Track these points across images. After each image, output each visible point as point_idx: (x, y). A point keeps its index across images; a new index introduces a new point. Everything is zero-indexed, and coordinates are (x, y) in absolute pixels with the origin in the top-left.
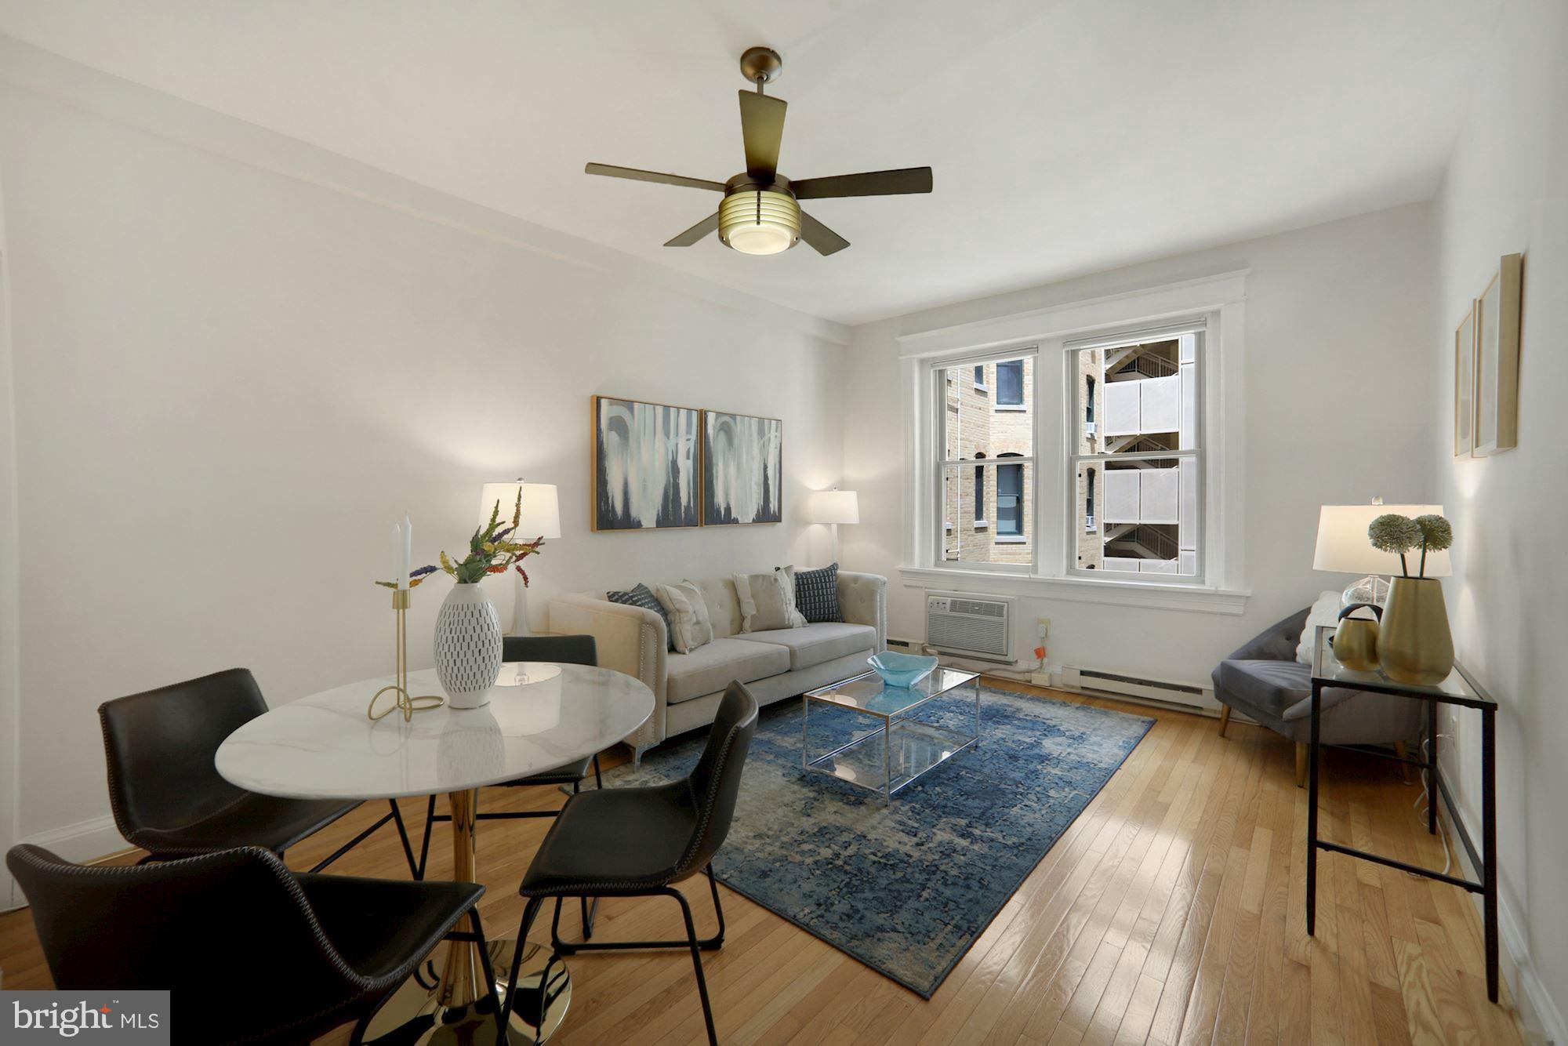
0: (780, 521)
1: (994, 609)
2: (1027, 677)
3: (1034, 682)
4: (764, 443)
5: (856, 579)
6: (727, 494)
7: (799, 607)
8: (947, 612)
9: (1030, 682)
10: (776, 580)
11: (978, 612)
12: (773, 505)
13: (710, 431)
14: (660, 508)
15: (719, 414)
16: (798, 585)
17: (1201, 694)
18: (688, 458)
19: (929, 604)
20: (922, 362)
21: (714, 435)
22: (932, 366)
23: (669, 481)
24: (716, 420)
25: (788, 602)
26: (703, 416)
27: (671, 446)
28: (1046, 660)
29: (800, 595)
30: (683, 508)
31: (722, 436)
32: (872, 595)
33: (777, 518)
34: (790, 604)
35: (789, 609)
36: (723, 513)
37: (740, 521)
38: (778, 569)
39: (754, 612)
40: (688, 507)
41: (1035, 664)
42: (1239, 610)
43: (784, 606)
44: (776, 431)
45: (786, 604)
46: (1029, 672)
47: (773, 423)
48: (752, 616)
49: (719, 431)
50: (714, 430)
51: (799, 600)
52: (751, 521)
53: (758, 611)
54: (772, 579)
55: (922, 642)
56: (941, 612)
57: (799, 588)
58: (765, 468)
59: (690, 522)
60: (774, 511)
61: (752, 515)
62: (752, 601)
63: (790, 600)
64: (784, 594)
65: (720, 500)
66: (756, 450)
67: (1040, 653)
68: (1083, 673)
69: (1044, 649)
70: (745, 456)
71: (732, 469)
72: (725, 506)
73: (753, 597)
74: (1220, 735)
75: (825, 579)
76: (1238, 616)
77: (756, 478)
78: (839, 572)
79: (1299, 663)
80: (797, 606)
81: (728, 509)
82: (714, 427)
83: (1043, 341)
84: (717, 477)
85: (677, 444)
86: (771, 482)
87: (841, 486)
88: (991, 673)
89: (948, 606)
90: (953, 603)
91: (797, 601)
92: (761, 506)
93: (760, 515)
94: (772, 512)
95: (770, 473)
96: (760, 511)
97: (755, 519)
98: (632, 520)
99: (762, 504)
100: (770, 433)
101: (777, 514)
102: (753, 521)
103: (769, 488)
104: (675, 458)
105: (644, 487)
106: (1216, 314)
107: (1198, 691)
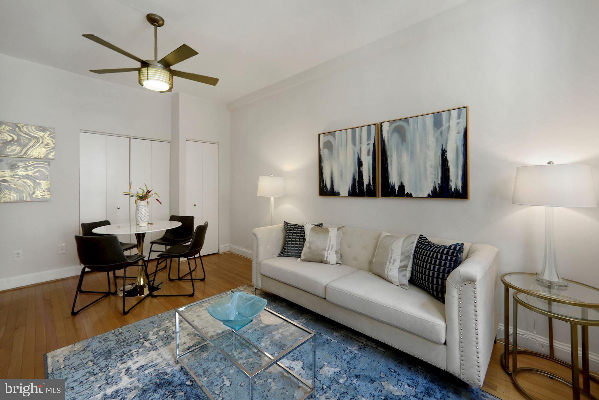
4: (441, 133)
6: (400, 175)
12: (455, 182)
13: (385, 135)
14: (351, 186)
15: (392, 122)
18: (368, 155)
21: (388, 137)
23: (356, 170)
24: (390, 126)
26: (380, 127)
27: (357, 149)
30: (365, 186)
31: (396, 136)
36: (397, 189)
37: (414, 195)
40: (369, 185)
44: (459, 118)
47: (455, 112)
49: (392, 134)
50: (388, 133)
52: (426, 196)
58: (444, 153)
59: (371, 193)
60: (455, 189)
61: (429, 190)
64: (391, 254)
65: (394, 180)
66: (431, 140)
70: (418, 146)
71: (405, 157)
72: (399, 184)
77: (434, 160)
81: (402, 187)
82: (388, 131)
84: (391, 165)
85: (361, 148)
86: (451, 164)
92: (439, 184)
93: (438, 191)
94: (453, 190)
95: (450, 156)
96: (437, 188)
97: (431, 194)
98: (335, 192)
99: (440, 182)
100: (449, 122)
101: (461, 191)
102: (429, 195)
103: (449, 169)
104: (359, 157)
105: (341, 174)
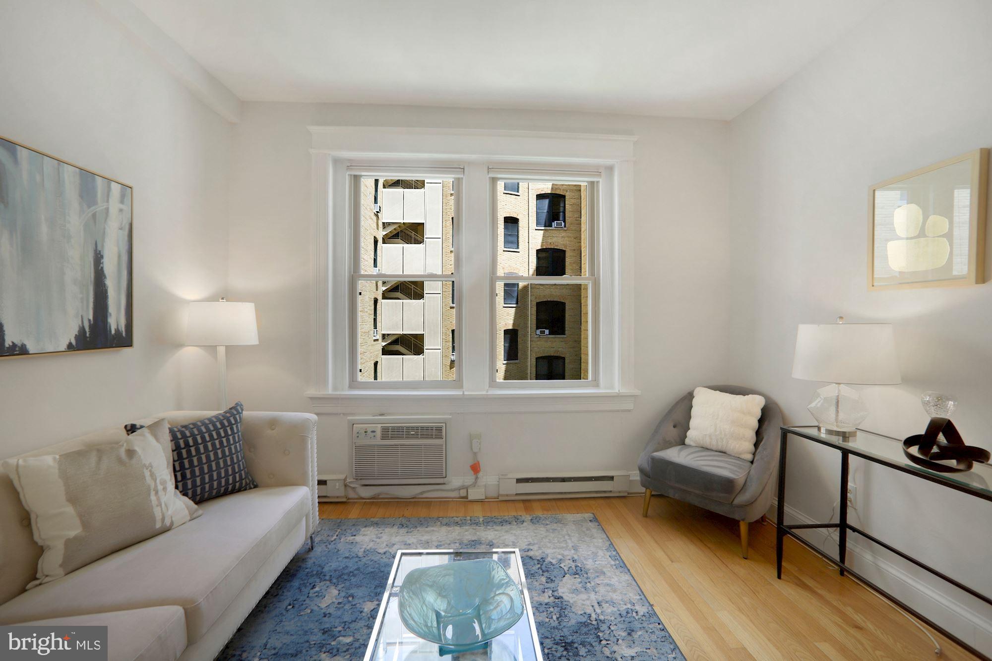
0: (130, 345)
1: (435, 432)
2: (463, 493)
3: (470, 498)
5: (273, 423)
7: (190, 492)
8: (378, 441)
9: (466, 497)
10: (131, 453)
11: (416, 436)
12: (116, 320)
16: (177, 449)
17: (613, 480)
19: (355, 435)
20: (337, 162)
22: (348, 169)
25: (160, 487)
28: (480, 474)
29: (182, 465)
33: (124, 340)
34: (165, 489)
35: (164, 499)
37: (31, 349)
38: (132, 429)
41: (469, 479)
42: (630, 406)
43: (153, 498)
44: (122, 202)
45: (157, 493)
46: (467, 488)
47: (115, 189)
51: (179, 474)
52: (63, 346)
54: (122, 452)
55: (342, 477)
56: (368, 442)
57: (180, 455)
58: (98, 258)
60: (117, 330)
61: (69, 335)
63: (163, 483)
64: (152, 475)
66: (75, 222)
67: (475, 469)
68: (519, 481)
69: (478, 463)
74: (644, 517)
75: (226, 432)
76: (629, 411)
78: (245, 414)
79: (689, 446)
80: (177, 487)
81: (0, 328)
83: (470, 163)
86: (110, 283)
87: (225, 295)
88: (420, 496)
89: (379, 433)
90: (385, 430)
91: (176, 476)
92: (89, 320)
93: (88, 335)
94: (113, 332)
95: (110, 266)
96: (87, 329)
97: (74, 342)
99: (91, 317)
100: (108, 201)
101: (124, 334)
102: (70, 347)
103: (106, 292)
106: (610, 169)
107: (611, 478)
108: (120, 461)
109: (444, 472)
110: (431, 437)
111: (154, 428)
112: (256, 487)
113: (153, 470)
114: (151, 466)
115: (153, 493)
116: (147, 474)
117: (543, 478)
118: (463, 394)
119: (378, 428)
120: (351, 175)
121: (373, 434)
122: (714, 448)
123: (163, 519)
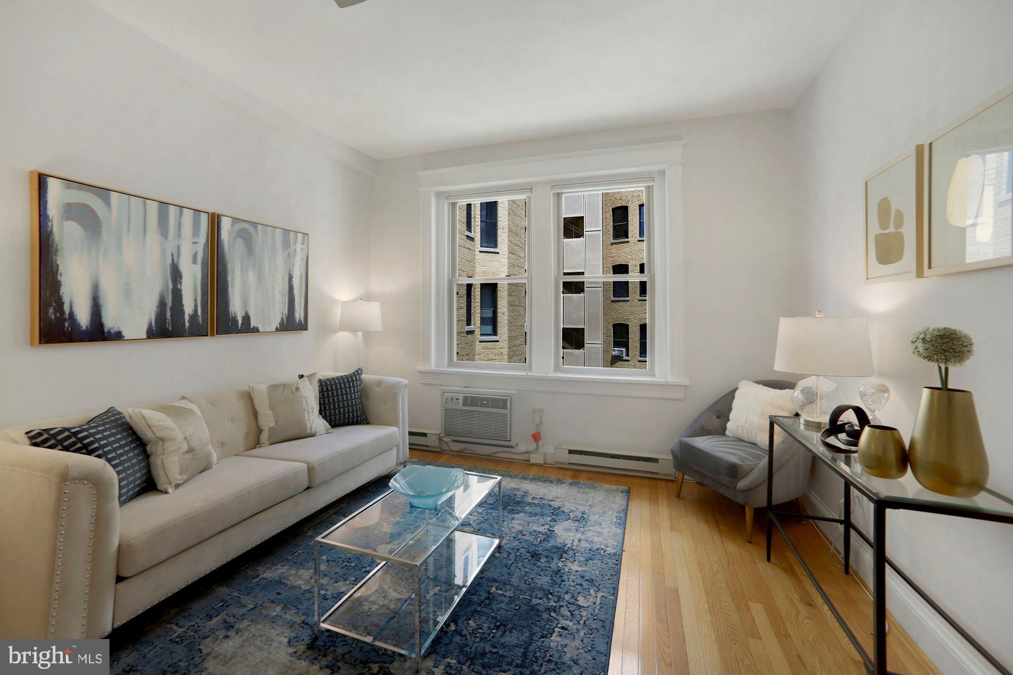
0: (306, 329)
1: (501, 403)
2: (526, 457)
3: (532, 461)
4: (289, 254)
5: (379, 383)
6: (245, 302)
7: (323, 413)
8: (460, 406)
9: (528, 461)
10: (297, 389)
11: (487, 406)
12: (299, 314)
13: (225, 235)
14: (153, 317)
15: (236, 220)
16: (321, 392)
17: (658, 463)
18: (194, 261)
19: (444, 401)
20: (439, 195)
21: (229, 241)
22: (447, 198)
23: (167, 286)
24: (232, 226)
25: (310, 410)
26: (215, 221)
27: (170, 246)
28: (540, 443)
29: (324, 401)
30: (187, 317)
31: (239, 242)
32: (395, 397)
33: (303, 326)
34: (313, 412)
35: (311, 418)
36: (240, 322)
37: (261, 330)
38: (301, 377)
39: (272, 424)
40: (194, 316)
41: (532, 446)
42: (680, 395)
43: (306, 415)
44: (303, 244)
45: (308, 413)
46: (528, 452)
47: (300, 236)
48: (270, 429)
49: (235, 238)
50: (229, 236)
51: (322, 406)
52: (274, 329)
53: (276, 422)
54: (294, 387)
55: (438, 432)
56: (455, 407)
57: (323, 395)
58: (291, 278)
59: (198, 330)
60: (299, 320)
61: (276, 323)
62: (270, 412)
63: (312, 408)
64: (306, 402)
65: (236, 308)
66: (280, 259)
67: (536, 437)
68: (571, 452)
69: (539, 433)
70: (267, 265)
71: (252, 276)
72: (243, 314)
73: (272, 408)
74: (677, 495)
75: (349, 385)
76: (680, 400)
77: (281, 286)
78: (363, 376)
79: (728, 436)
80: (320, 413)
81: (247, 318)
82: (230, 232)
83: (537, 183)
84: (233, 285)
85: (179, 247)
86: (296, 292)
88: (496, 455)
89: (461, 401)
90: (465, 398)
91: (320, 407)
92: (286, 314)
93: (285, 323)
94: (297, 321)
95: (296, 283)
96: (285, 320)
97: (279, 327)
98: (106, 330)
99: (287, 313)
100: (296, 245)
101: (303, 323)
102: (277, 329)
103: (294, 297)
104: (175, 261)
105: (128, 292)
106: (662, 173)
107: (656, 460)
108: (292, 392)
109: (508, 436)
110: (498, 407)
111: (310, 377)
112: (368, 424)
113: (307, 400)
114: (306, 397)
115: (306, 412)
116: (304, 401)
117: (591, 452)
118: (527, 375)
119: (461, 396)
120: (449, 203)
121: (457, 401)
122: (746, 439)
123: (311, 428)
